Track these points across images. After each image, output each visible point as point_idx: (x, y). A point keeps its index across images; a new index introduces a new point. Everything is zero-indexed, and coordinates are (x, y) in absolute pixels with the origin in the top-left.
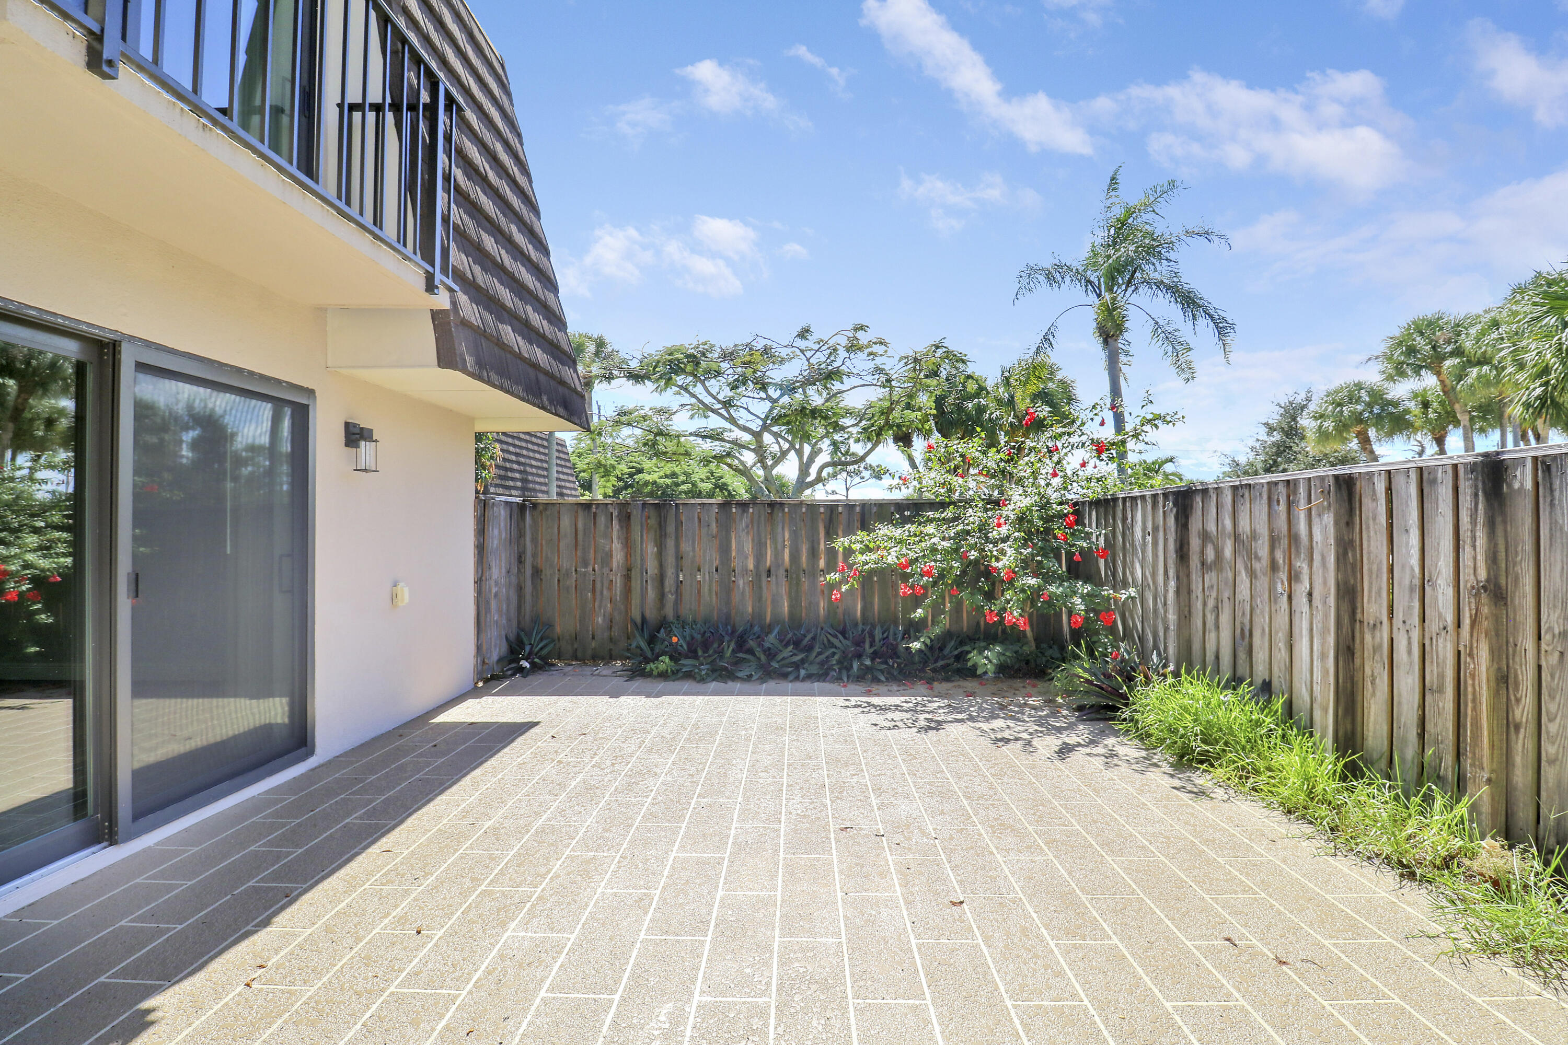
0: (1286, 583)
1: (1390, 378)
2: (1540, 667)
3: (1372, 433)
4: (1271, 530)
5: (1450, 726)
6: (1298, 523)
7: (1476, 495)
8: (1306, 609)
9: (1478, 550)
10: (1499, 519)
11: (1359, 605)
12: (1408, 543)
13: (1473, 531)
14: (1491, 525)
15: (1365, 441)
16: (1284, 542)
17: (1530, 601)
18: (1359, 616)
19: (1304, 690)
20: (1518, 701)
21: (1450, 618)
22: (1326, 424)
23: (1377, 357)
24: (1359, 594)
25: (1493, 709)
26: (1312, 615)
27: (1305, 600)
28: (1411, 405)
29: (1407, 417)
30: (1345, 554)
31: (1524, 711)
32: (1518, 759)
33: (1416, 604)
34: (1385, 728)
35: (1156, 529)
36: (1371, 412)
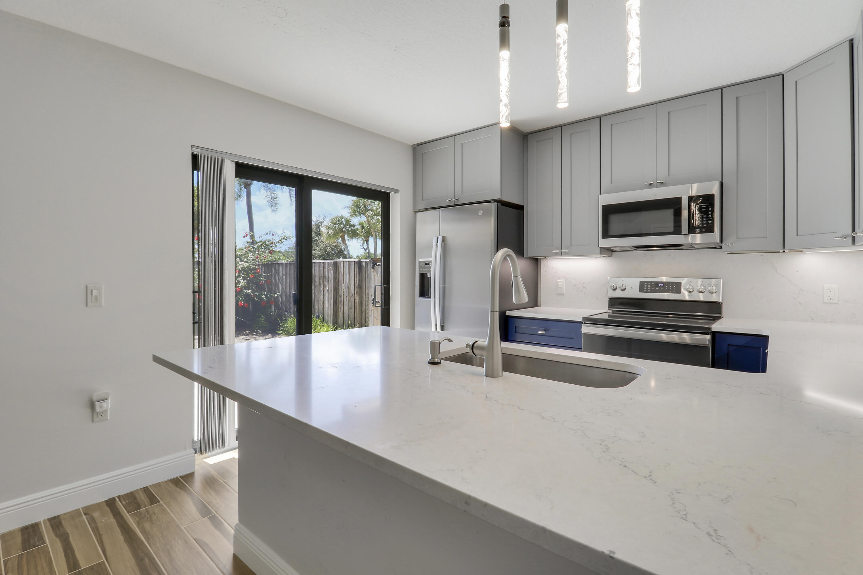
0: (323, 288)
1: (352, 216)
2: (366, 300)
3: (346, 237)
4: (319, 275)
5: (353, 315)
6: (326, 273)
7: (357, 268)
8: (327, 294)
9: (357, 279)
10: (360, 273)
11: (338, 292)
12: (347, 278)
13: (357, 275)
14: (359, 274)
15: (344, 240)
16: (322, 278)
17: (365, 288)
18: (338, 294)
19: (326, 315)
20: (363, 307)
21: (353, 293)
22: (330, 232)
23: (348, 207)
24: (338, 290)
25: (359, 309)
26: (328, 295)
27: (327, 292)
28: (359, 227)
29: (357, 231)
30: (335, 280)
31: (364, 310)
32: (363, 318)
33: (348, 290)
34: (342, 318)
35: (286, 274)
36: (346, 228)
